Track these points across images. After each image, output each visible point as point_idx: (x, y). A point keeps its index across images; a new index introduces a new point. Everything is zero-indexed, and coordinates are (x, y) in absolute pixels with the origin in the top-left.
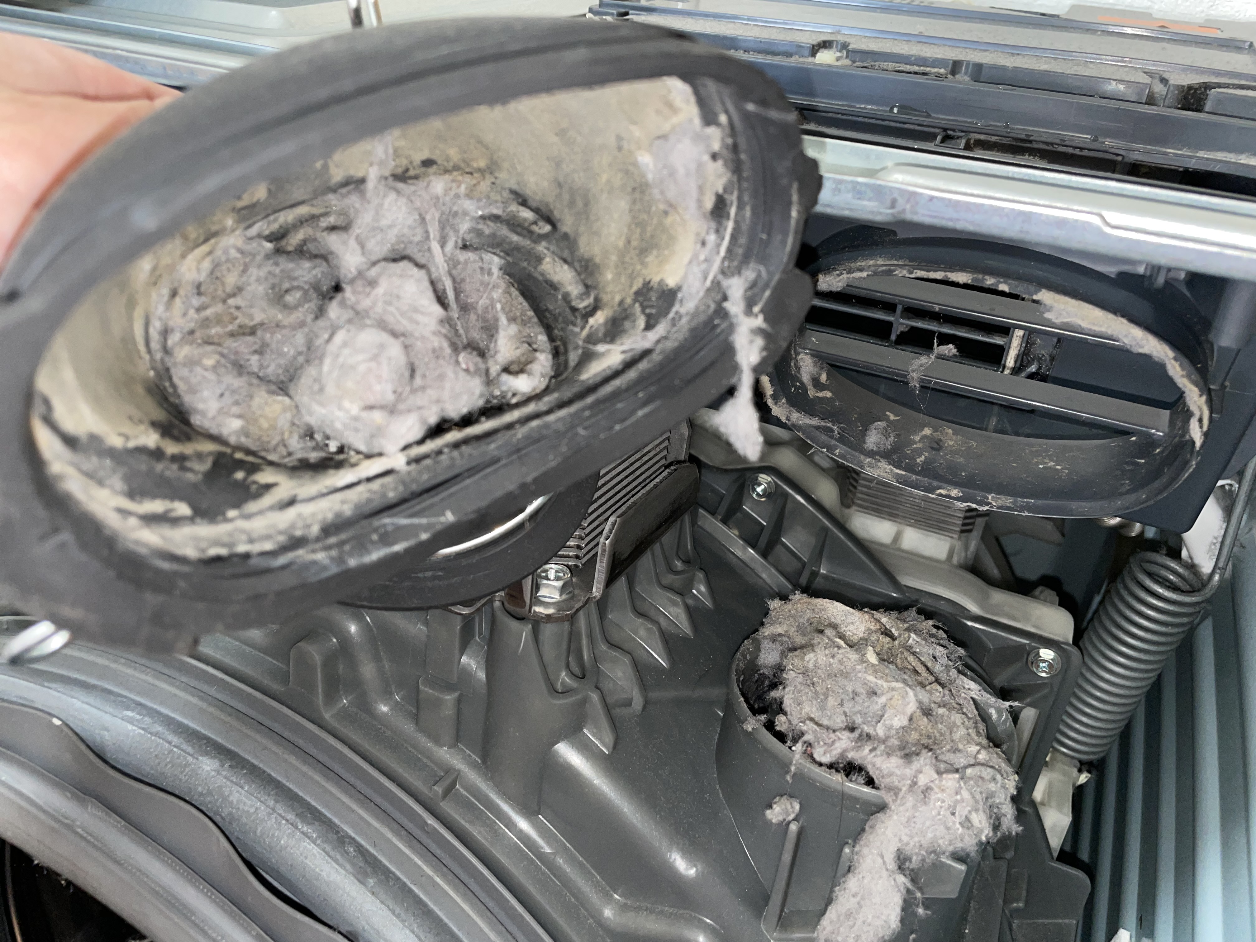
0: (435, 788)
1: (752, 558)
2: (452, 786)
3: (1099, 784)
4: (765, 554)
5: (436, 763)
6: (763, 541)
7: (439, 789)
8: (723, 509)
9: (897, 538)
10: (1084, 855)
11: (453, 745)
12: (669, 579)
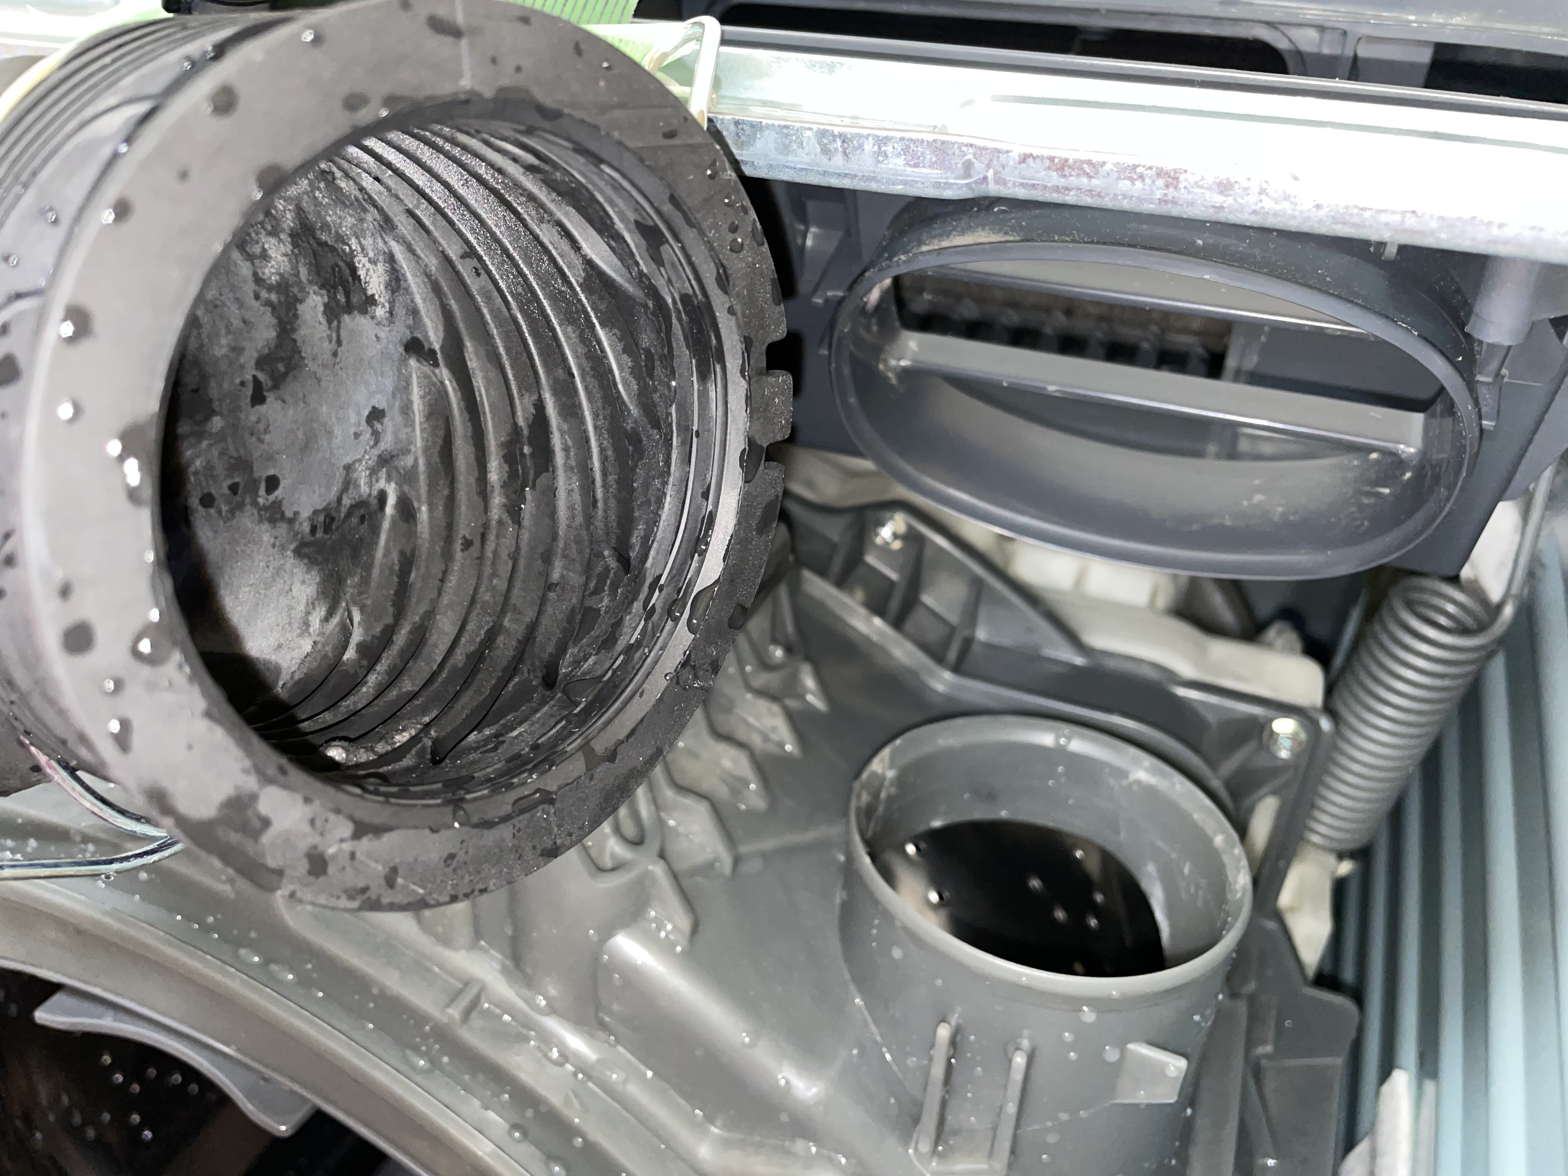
0: (450, 1011)
1: (881, 633)
2: (475, 1004)
3: (1365, 875)
4: (898, 623)
5: (451, 974)
6: (894, 604)
7: (455, 1012)
8: (837, 566)
9: (1080, 580)
10: (1348, 974)
11: (474, 946)
12: (763, 679)
